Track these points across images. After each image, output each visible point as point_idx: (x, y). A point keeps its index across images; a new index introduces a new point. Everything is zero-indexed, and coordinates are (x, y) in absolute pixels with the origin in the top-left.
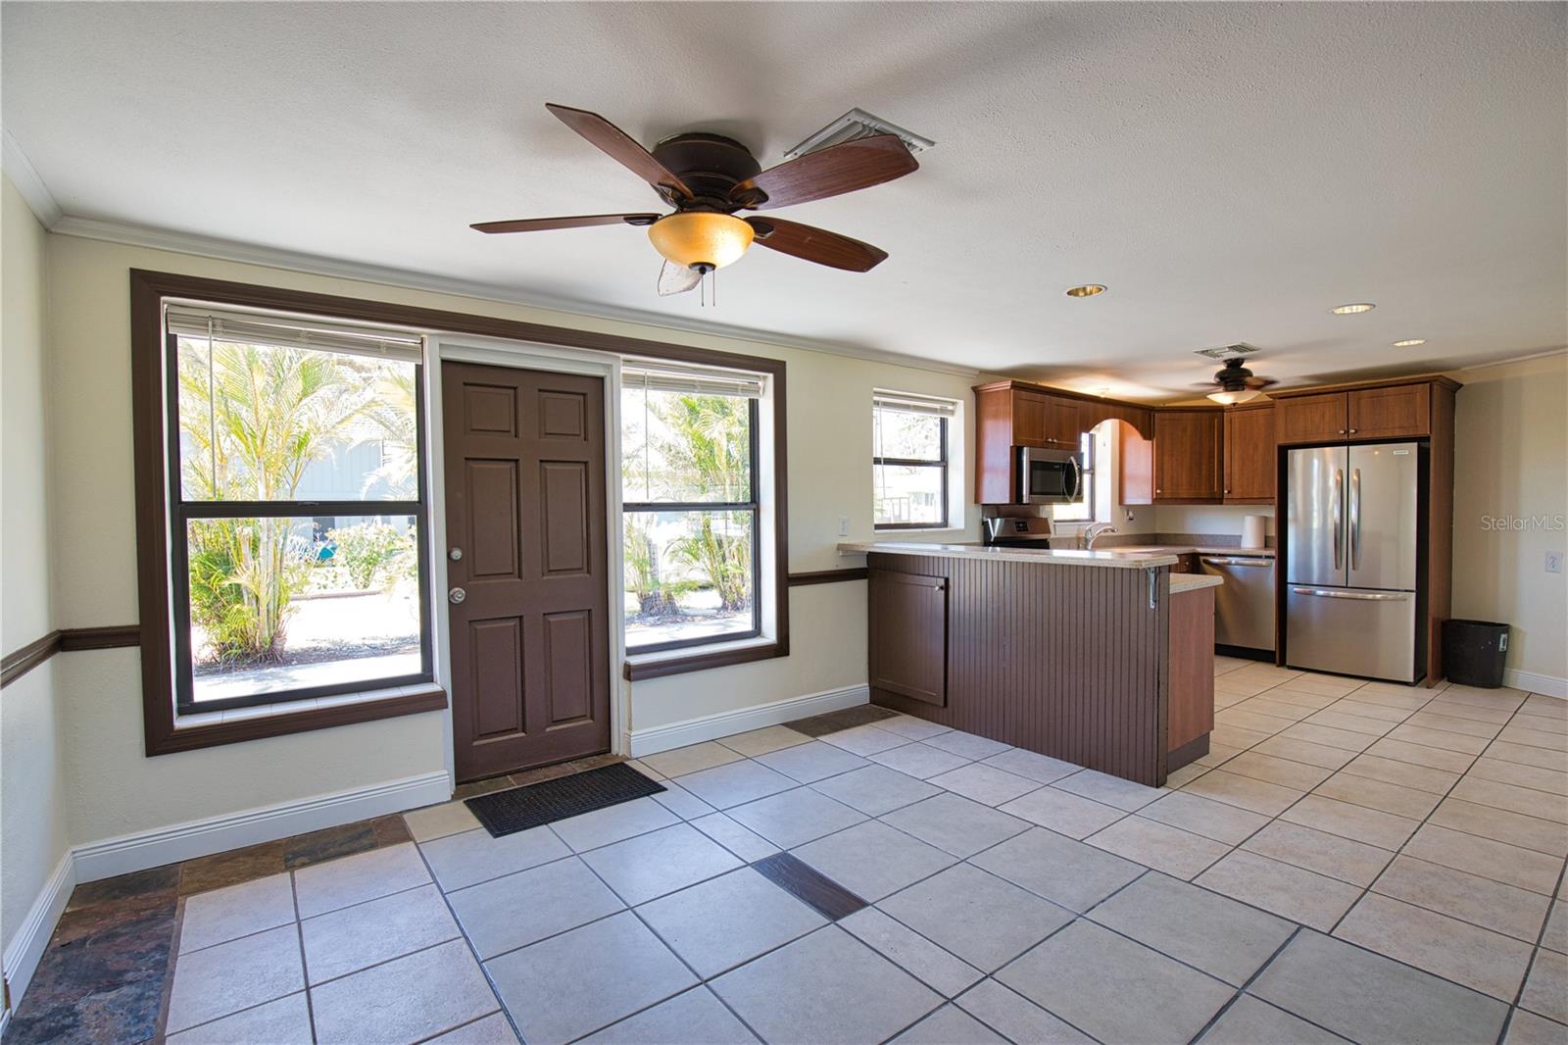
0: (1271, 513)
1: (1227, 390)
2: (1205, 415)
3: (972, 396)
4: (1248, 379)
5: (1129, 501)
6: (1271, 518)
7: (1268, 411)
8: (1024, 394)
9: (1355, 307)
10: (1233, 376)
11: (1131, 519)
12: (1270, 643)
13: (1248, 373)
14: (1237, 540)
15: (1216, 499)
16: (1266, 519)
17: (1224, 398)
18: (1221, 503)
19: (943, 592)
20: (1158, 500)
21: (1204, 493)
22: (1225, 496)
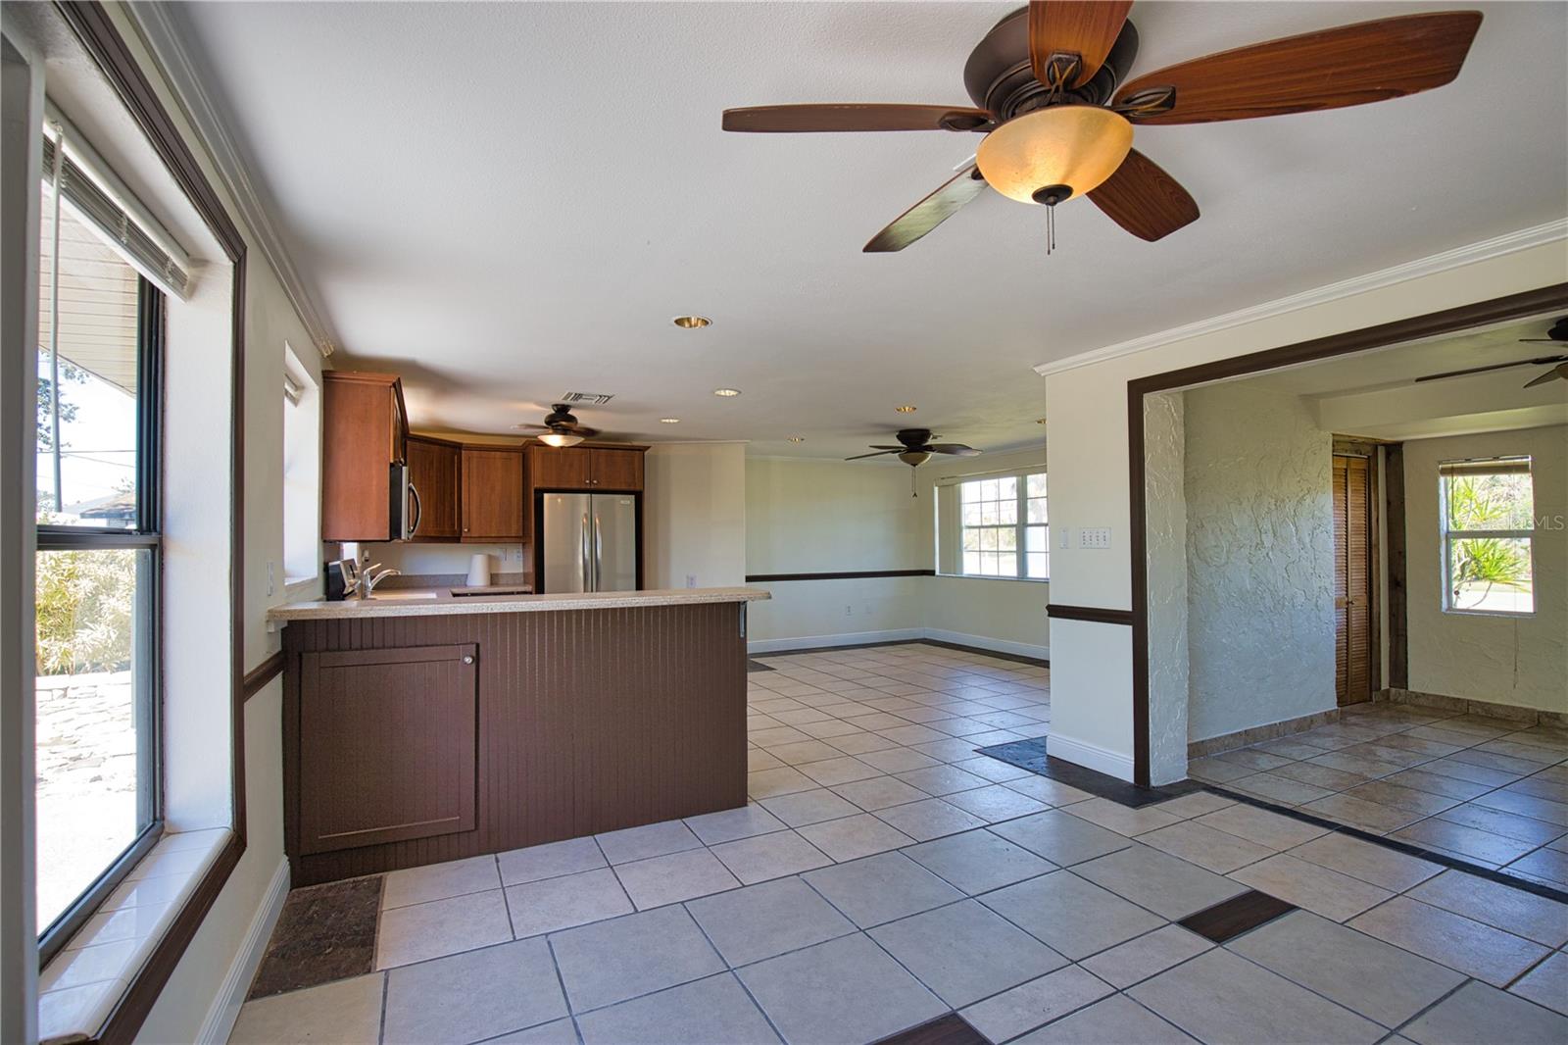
1: (556, 432)
2: (448, 451)
3: (321, 383)
9: (727, 391)
10: (560, 418)
15: (455, 538)
21: (447, 531)
22: (464, 535)
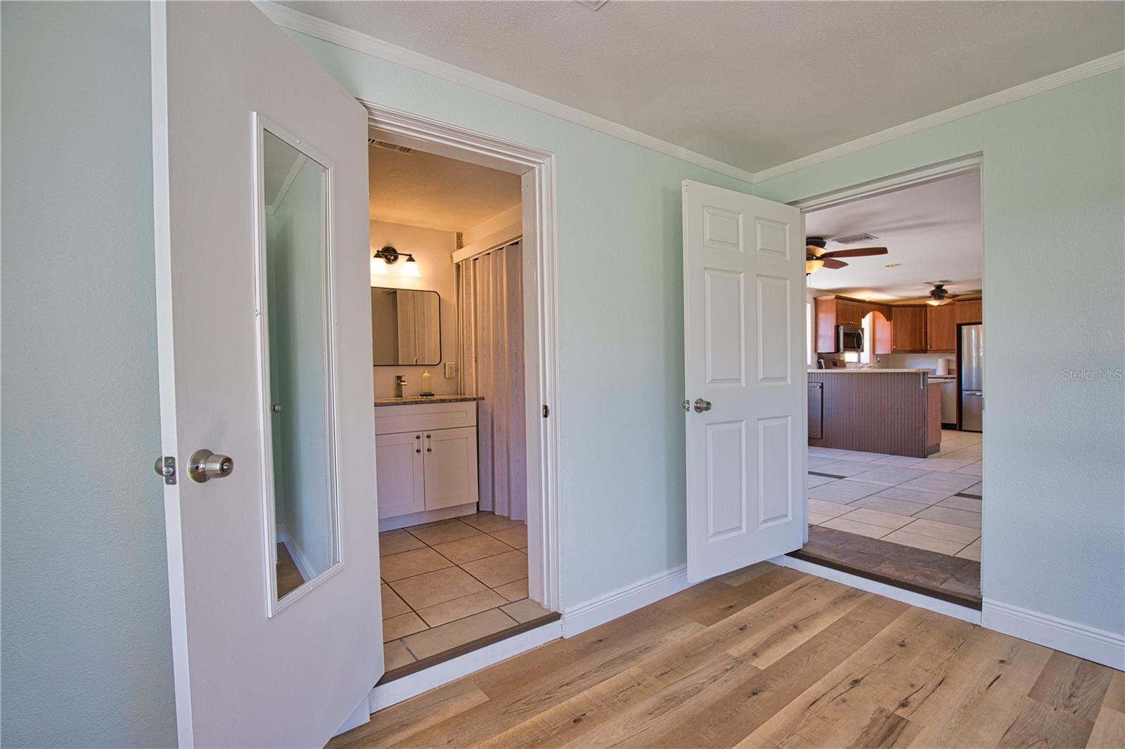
0: (954, 358)
1: (936, 299)
2: (918, 309)
3: (813, 301)
4: (946, 295)
5: (878, 352)
6: (953, 360)
7: (950, 307)
8: (840, 301)
10: (939, 292)
11: (879, 361)
12: (954, 421)
13: (945, 291)
14: (935, 371)
15: (924, 351)
16: (949, 361)
17: (934, 303)
18: (926, 353)
19: (820, 389)
20: (894, 351)
21: (918, 348)
22: (928, 349)
